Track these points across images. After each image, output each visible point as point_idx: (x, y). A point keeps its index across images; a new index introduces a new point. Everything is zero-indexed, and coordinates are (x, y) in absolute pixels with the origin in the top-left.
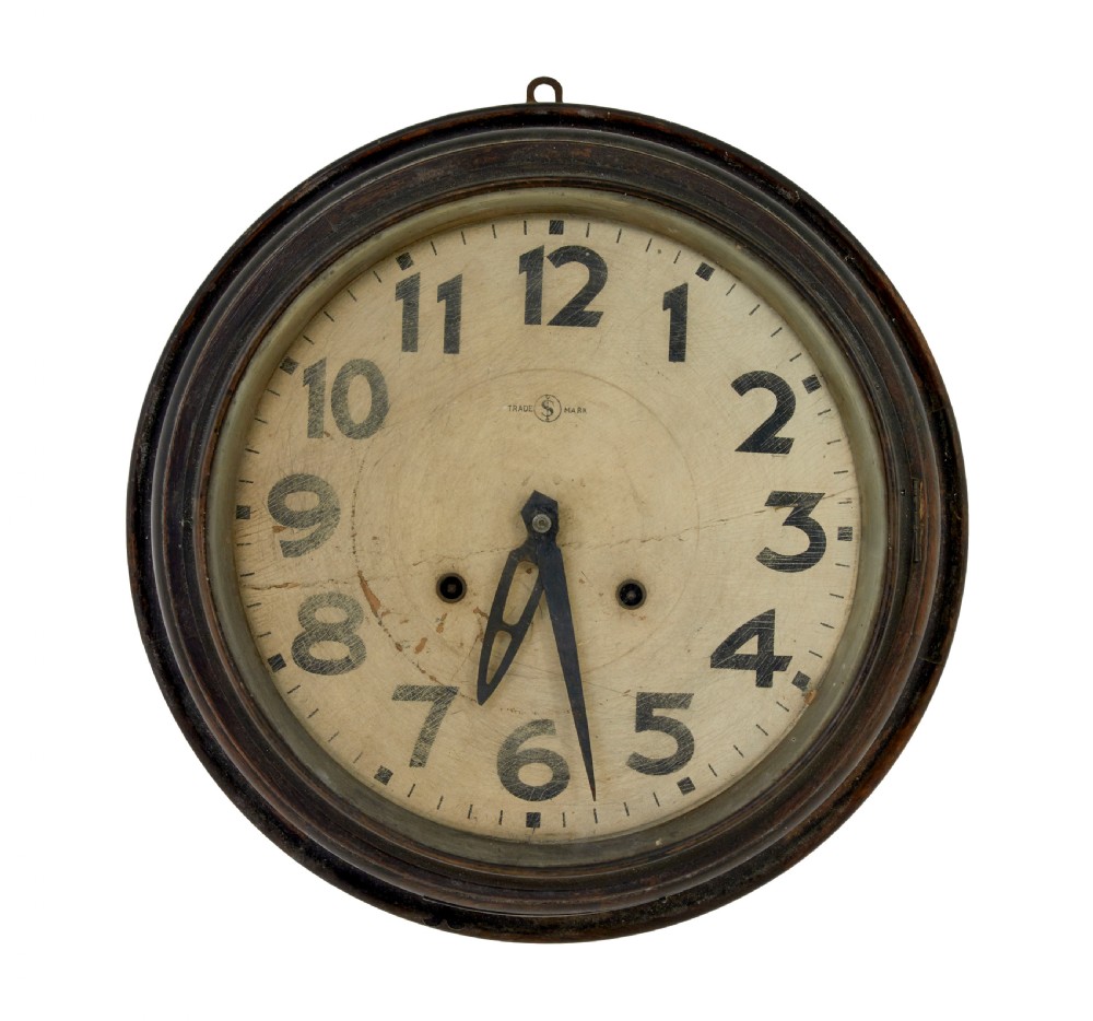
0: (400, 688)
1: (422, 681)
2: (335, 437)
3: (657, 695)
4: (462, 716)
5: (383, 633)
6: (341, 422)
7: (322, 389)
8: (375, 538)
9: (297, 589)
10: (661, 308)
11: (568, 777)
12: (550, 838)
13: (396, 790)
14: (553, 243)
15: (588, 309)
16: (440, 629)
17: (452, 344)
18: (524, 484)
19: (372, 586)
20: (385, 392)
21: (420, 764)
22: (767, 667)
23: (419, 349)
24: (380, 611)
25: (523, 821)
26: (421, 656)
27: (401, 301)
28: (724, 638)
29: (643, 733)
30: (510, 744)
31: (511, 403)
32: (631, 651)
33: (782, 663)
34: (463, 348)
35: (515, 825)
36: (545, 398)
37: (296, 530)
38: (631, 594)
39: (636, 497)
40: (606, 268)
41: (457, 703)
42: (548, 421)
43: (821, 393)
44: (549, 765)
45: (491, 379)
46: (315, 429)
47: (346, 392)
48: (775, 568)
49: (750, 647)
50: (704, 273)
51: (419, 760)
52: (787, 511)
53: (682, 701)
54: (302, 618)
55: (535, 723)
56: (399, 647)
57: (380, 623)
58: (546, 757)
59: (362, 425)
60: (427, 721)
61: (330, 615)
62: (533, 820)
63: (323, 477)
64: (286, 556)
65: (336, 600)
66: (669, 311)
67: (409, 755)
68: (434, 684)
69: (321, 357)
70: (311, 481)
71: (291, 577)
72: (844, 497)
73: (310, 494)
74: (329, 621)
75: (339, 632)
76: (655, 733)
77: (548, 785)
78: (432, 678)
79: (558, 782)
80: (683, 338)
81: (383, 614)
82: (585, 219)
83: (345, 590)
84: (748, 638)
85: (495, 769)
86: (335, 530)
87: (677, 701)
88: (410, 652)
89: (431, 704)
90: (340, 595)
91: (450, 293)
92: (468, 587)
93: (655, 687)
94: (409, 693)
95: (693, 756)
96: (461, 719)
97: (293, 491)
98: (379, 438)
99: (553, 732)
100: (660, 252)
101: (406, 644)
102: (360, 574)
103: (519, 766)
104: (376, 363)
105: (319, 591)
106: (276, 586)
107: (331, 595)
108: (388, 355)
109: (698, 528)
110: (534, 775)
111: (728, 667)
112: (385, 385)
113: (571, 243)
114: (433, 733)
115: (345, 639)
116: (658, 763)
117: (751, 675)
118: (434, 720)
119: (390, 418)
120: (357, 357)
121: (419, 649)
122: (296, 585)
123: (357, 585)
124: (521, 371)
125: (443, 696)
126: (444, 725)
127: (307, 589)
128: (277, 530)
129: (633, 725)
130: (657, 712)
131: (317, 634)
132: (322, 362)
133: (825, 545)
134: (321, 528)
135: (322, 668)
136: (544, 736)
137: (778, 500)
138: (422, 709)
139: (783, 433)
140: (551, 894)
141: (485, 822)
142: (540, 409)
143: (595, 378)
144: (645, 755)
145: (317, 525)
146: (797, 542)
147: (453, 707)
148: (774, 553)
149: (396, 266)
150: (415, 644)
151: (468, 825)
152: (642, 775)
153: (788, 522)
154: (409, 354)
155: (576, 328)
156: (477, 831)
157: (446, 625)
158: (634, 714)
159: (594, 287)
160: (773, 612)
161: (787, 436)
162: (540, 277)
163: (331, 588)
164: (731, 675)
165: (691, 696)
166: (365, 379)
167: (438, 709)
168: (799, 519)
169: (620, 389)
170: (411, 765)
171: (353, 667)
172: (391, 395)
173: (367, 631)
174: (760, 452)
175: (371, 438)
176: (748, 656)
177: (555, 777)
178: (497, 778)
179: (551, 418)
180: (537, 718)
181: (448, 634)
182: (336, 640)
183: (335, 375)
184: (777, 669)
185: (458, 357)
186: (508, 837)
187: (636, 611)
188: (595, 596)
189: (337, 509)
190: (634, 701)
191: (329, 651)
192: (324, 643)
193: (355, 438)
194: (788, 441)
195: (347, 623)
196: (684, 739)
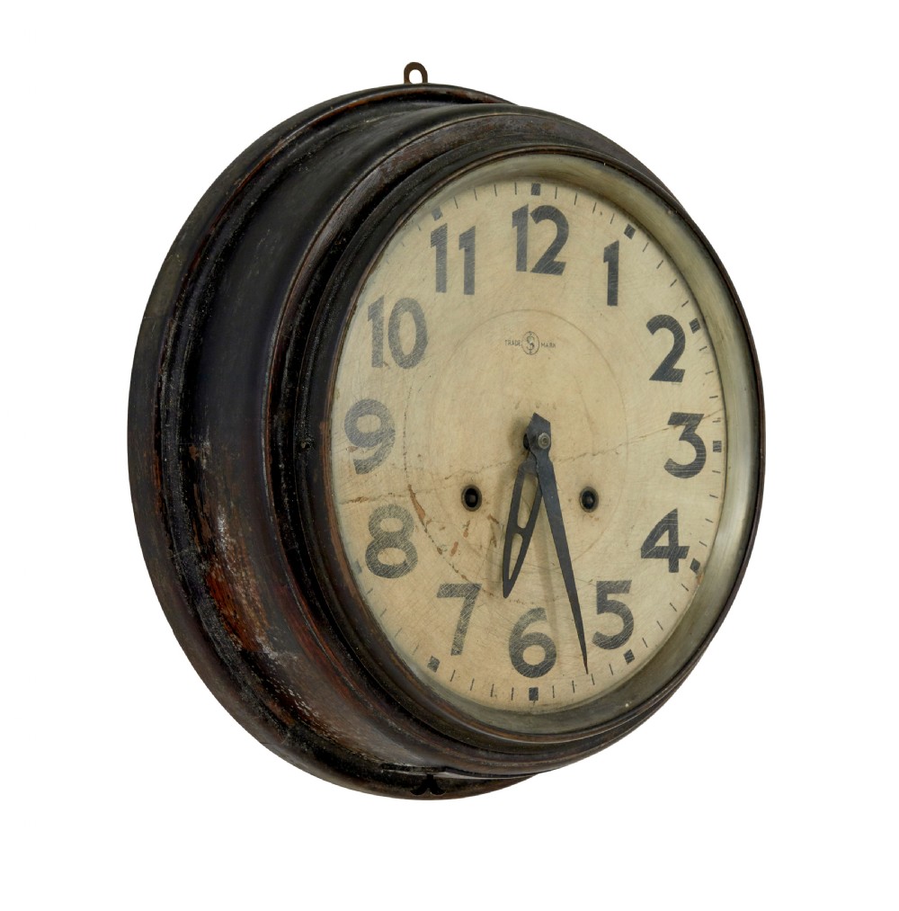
0: (442, 586)
1: (456, 579)
2: (391, 366)
3: (609, 582)
4: (484, 608)
5: (429, 540)
6: (396, 352)
7: (381, 323)
8: (419, 456)
9: (367, 502)
10: (602, 261)
11: (555, 655)
12: (545, 708)
13: (442, 676)
14: (534, 203)
15: (557, 259)
16: (466, 534)
17: (469, 287)
18: (516, 408)
19: (418, 498)
20: (425, 328)
21: (458, 652)
22: (674, 555)
23: (448, 290)
24: (425, 520)
25: (526, 695)
26: (455, 559)
27: (435, 248)
28: (648, 533)
29: (602, 615)
30: (517, 631)
31: (507, 338)
32: (591, 547)
33: (683, 552)
34: (477, 290)
35: (522, 700)
36: (528, 335)
37: (364, 449)
38: (589, 500)
39: (589, 418)
40: (567, 225)
41: (482, 597)
42: (530, 353)
43: (700, 332)
44: (543, 646)
45: (494, 317)
46: (377, 361)
47: (398, 327)
48: (676, 475)
49: (663, 541)
50: (629, 233)
51: (457, 649)
52: (681, 429)
53: (624, 587)
54: (371, 528)
55: (533, 611)
56: (440, 551)
57: (426, 531)
58: (540, 640)
59: (410, 356)
60: (462, 615)
61: (390, 525)
62: (534, 694)
63: (383, 402)
64: (358, 473)
65: (394, 511)
66: (607, 263)
67: (450, 645)
68: (465, 582)
69: (380, 295)
70: (375, 406)
71: (362, 492)
72: (715, 417)
73: (374, 417)
74: (391, 531)
75: (398, 540)
76: (609, 614)
77: (543, 663)
78: (463, 577)
79: (549, 661)
80: (616, 286)
81: (428, 522)
82: (554, 183)
83: (399, 501)
84: (663, 532)
85: (508, 652)
86: (392, 449)
87: (622, 587)
88: (447, 554)
89: (463, 599)
90: (396, 507)
91: (468, 240)
92: (483, 497)
93: (608, 576)
94: (448, 591)
95: (634, 631)
96: (484, 611)
97: (362, 415)
98: (421, 368)
99: (545, 618)
100: (601, 214)
101: (443, 549)
102: (410, 486)
103: (523, 648)
104: (419, 302)
105: (383, 504)
106: (352, 501)
107: (391, 507)
108: (425, 292)
109: (627, 444)
110: (533, 656)
111: (651, 557)
112: (424, 321)
113: (545, 204)
114: (466, 625)
115: (403, 545)
116: (612, 639)
117: (665, 563)
118: (466, 613)
119: (428, 351)
120: (406, 296)
121: (453, 552)
122: (367, 499)
123: (408, 498)
124: (514, 312)
125: (471, 591)
126: (473, 617)
127: (374, 503)
128: (352, 450)
129: (595, 609)
130: (610, 597)
131: (382, 542)
132: (381, 300)
133: (705, 455)
134: (382, 447)
135: (387, 572)
136: (539, 622)
137: (676, 419)
138: (457, 604)
139: (678, 366)
140: (545, 755)
141: (502, 700)
142: (525, 344)
143: (560, 318)
144: (604, 633)
145: (379, 445)
146: (687, 455)
147: (478, 602)
148: (675, 463)
149: (431, 217)
150: (450, 548)
151: (491, 702)
152: (602, 650)
153: (682, 438)
154: (441, 294)
155: (548, 275)
156: (497, 707)
157: (470, 530)
158: (595, 600)
159: (561, 240)
160: (676, 511)
161: (680, 368)
162: (526, 231)
163: (390, 501)
164: (653, 561)
165: (630, 582)
166: (411, 316)
167: (468, 603)
168: (689, 436)
169: (576, 327)
170: (452, 654)
171: (409, 570)
172: (429, 331)
173: (417, 538)
174: (664, 380)
175: (416, 367)
176: (663, 548)
177: (547, 656)
178: (509, 659)
179: (533, 351)
180: (534, 607)
181: (472, 539)
182: (396, 547)
183: (390, 312)
184: (681, 557)
185: (473, 298)
186: (516, 710)
187: (592, 514)
188: (567, 502)
189: (393, 431)
190: (595, 588)
191: (392, 557)
192: (388, 550)
193: (405, 368)
194: (682, 372)
195: (403, 531)
196: (628, 618)
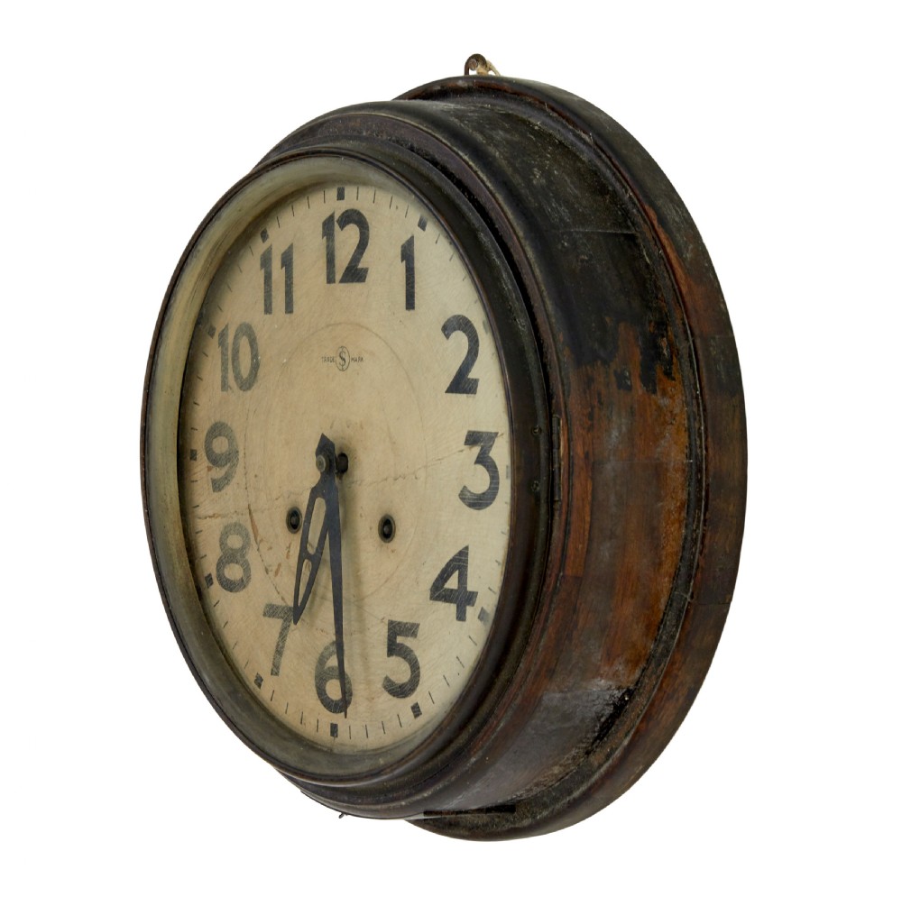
0: (267, 606)
1: (277, 600)
2: (234, 390)
3: (399, 623)
5: (260, 559)
6: (237, 376)
7: (227, 349)
8: (256, 476)
9: (219, 519)
10: (400, 260)
11: (351, 694)
12: (344, 748)
13: (265, 694)
14: (339, 208)
15: (360, 265)
16: (288, 556)
17: (289, 308)
18: (331, 428)
19: (255, 516)
20: (257, 350)
21: (277, 673)
22: (462, 600)
23: (273, 312)
24: (259, 539)
25: (329, 730)
26: (278, 580)
27: (263, 271)
28: (438, 572)
29: (391, 658)
30: (321, 661)
31: (323, 355)
32: (386, 582)
33: (472, 598)
34: (295, 308)
35: (325, 734)
36: (341, 350)
37: (218, 469)
38: (387, 529)
40: (368, 227)
42: (343, 370)
44: (340, 682)
45: (312, 335)
46: (225, 386)
47: (238, 352)
48: (469, 506)
49: (452, 583)
50: (422, 224)
51: (275, 671)
52: (476, 450)
54: (221, 543)
55: (334, 643)
56: (267, 571)
57: (258, 549)
59: (247, 379)
60: (280, 636)
61: (235, 542)
62: (334, 730)
63: (229, 424)
64: (214, 491)
65: (238, 528)
66: (404, 263)
67: (271, 665)
68: (284, 604)
69: (226, 323)
70: (224, 428)
71: (216, 509)
73: (224, 439)
74: (234, 547)
75: (239, 557)
76: (398, 659)
78: (283, 599)
80: (413, 287)
81: (261, 541)
83: (242, 521)
84: (452, 573)
85: (314, 683)
86: (237, 469)
87: (410, 630)
88: (272, 574)
89: (282, 621)
90: (240, 525)
91: (287, 261)
93: (400, 617)
94: (271, 611)
95: (420, 682)
96: (296, 636)
97: (215, 437)
98: (256, 390)
100: (397, 208)
101: (270, 569)
102: (249, 507)
103: (326, 680)
104: (252, 326)
105: (230, 521)
106: (210, 517)
107: (235, 525)
108: (256, 317)
109: (426, 467)
110: (334, 690)
111: (440, 600)
112: (257, 344)
113: (348, 207)
114: (283, 647)
115: (241, 562)
116: (400, 687)
117: (453, 607)
118: (283, 635)
119: (260, 373)
120: (243, 321)
121: (277, 573)
122: (219, 515)
123: (248, 516)
124: (328, 326)
126: (288, 640)
127: (224, 519)
128: (209, 469)
129: (385, 650)
130: (399, 640)
131: (228, 557)
132: (227, 327)
133: (499, 484)
134: (231, 467)
135: (230, 586)
137: (471, 438)
138: (277, 624)
139: (472, 375)
141: (310, 728)
142: (339, 360)
143: (368, 329)
144: (393, 679)
145: (229, 465)
146: (480, 482)
148: (469, 492)
149: (260, 240)
150: (274, 568)
151: (301, 730)
152: (391, 697)
153: (478, 461)
154: (268, 315)
155: (354, 284)
156: (305, 736)
157: (291, 553)
158: (386, 640)
159: (362, 245)
160: (467, 548)
161: (475, 377)
162: (333, 240)
163: (235, 519)
164: (441, 605)
165: (418, 625)
166: (247, 341)
167: (285, 626)
168: (484, 460)
169: (380, 338)
170: (272, 674)
171: (245, 586)
172: (260, 354)
173: (252, 556)
174: (460, 393)
175: (252, 390)
176: (452, 590)
178: (314, 689)
179: (344, 367)
181: (292, 561)
182: (237, 563)
183: (233, 338)
184: (469, 604)
185: (293, 316)
186: (322, 744)
187: (389, 544)
188: (368, 529)
189: (237, 452)
190: (387, 627)
191: (234, 572)
192: (232, 565)
193: (244, 390)
194: (476, 381)
195: (243, 548)
196: (415, 667)
